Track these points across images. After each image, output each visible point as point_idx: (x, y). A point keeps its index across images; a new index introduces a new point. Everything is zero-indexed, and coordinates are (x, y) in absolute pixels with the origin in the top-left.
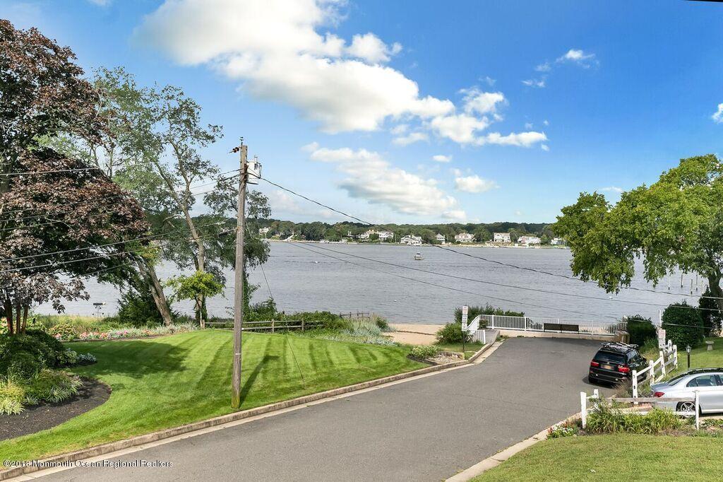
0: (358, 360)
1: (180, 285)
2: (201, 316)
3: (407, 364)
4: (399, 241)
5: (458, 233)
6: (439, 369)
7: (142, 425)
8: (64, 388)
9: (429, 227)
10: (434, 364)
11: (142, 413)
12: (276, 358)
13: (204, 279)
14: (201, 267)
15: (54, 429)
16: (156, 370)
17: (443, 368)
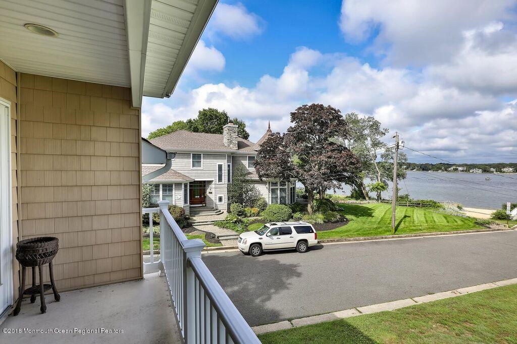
0: (448, 222)
1: (371, 187)
2: (379, 198)
3: (474, 226)
4: (469, 171)
5: (504, 168)
6: (493, 231)
7: (359, 234)
8: (335, 217)
9: (486, 165)
10: (490, 228)
11: (359, 230)
12: (409, 217)
13: (380, 185)
14: (379, 180)
15: (333, 230)
16: (363, 216)
17: (495, 230)
